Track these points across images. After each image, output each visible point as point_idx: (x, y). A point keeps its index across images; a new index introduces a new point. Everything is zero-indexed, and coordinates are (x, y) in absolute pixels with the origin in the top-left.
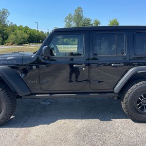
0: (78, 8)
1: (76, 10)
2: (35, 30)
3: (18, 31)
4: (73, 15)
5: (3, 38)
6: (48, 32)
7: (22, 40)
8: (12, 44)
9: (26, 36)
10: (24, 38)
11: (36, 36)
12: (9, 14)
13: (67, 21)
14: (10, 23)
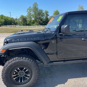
0: (35, 3)
1: (33, 5)
4: (32, 8)
11: (9, 20)
13: (29, 11)
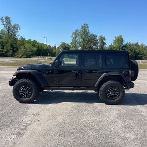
0: (85, 24)
1: (82, 27)
2: (43, 44)
3: (27, 45)
4: (80, 31)
5: (13, 51)
6: (55, 46)
7: (30, 53)
8: (21, 57)
9: (35, 49)
10: (32, 51)
11: (44, 49)
12: (20, 29)
13: (74, 36)
14: (20, 37)
